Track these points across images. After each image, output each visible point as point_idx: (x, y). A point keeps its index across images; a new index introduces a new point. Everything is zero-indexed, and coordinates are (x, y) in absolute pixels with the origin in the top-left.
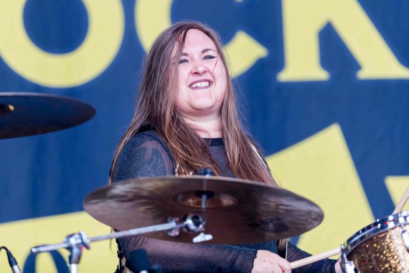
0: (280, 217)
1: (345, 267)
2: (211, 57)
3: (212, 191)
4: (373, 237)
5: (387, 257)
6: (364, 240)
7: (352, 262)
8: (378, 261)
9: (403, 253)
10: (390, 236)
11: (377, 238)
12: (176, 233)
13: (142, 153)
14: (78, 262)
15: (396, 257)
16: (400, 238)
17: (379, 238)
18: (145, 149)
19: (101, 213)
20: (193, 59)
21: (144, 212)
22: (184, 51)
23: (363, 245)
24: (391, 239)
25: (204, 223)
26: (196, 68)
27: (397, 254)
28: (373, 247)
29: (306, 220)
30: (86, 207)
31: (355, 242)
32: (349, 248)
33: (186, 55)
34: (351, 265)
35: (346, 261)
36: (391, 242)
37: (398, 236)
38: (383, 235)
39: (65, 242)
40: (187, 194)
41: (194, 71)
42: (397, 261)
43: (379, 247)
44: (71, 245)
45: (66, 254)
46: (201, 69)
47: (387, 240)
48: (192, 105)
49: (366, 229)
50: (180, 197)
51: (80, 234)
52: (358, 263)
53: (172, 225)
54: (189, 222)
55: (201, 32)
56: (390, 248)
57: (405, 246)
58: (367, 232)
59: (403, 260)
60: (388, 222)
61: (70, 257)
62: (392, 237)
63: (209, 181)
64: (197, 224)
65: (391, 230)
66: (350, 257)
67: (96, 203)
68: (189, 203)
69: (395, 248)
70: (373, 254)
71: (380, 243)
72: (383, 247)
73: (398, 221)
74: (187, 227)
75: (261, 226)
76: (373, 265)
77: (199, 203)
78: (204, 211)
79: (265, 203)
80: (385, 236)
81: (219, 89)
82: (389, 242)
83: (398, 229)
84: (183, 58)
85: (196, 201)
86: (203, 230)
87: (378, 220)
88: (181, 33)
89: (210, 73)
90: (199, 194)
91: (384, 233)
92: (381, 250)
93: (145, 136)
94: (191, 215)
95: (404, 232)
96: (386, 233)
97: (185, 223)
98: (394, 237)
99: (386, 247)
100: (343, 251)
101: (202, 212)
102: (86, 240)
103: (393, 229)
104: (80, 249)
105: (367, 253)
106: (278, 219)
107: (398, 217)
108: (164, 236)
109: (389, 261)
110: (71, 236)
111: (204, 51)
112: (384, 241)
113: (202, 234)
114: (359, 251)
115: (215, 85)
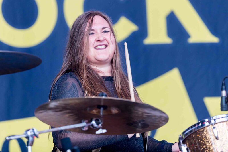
0: (145, 120)
1: (181, 147)
2: (107, 32)
3: (106, 106)
4: (197, 131)
5: (205, 142)
6: (192, 132)
7: (185, 145)
8: (200, 144)
9: (214, 140)
10: (206, 130)
11: (199, 131)
12: (86, 129)
13: (66, 85)
14: (32, 145)
15: (209, 142)
16: (212, 131)
17: (200, 131)
18: (67, 83)
19: (44, 118)
20: (97, 32)
21: (69, 117)
22: (92, 28)
23: (191, 135)
24: (207, 132)
25: (102, 123)
26: (99, 38)
27: (210, 140)
28: (197, 136)
29: (159, 121)
30: (36, 114)
31: (187, 134)
32: (184, 137)
33: (93, 30)
34: (185, 147)
35: (182, 144)
37: (211, 130)
38: (203, 130)
39: (25, 134)
40: (92, 107)
42: (210, 144)
43: (200, 136)
44: (28, 135)
45: (25, 140)
46: (101, 39)
47: (205, 132)
48: (97, 58)
49: (193, 126)
50: (89, 109)
51: (33, 130)
52: (188, 145)
53: (84, 124)
54: (94, 122)
55: (101, 17)
56: (207, 137)
57: (215, 136)
58: (194, 128)
59: (214, 144)
60: (205, 123)
62: (207, 131)
63: (104, 99)
65: (207, 127)
66: (184, 142)
67: (42, 112)
68: (94, 112)
69: (209, 137)
70: (197, 140)
71: (201, 134)
72: (203, 136)
73: (211, 122)
74: (92, 125)
75: (134, 125)
76: (197, 147)
77: (99, 112)
78: (102, 116)
79: (136, 112)
82: (206, 134)
83: (211, 126)
84: (92, 32)
85: (97, 111)
86: (102, 127)
87: (200, 122)
88: (90, 18)
89: (106, 40)
90: (99, 107)
91: (203, 128)
92: (201, 138)
93: (68, 76)
95: (214, 128)
96: (204, 129)
97: (92, 123)
98: (209, 131)
99: (204, 136)
100: (180, 139)
101: (101, 117)
102: (36, 133)
103: (208, 126)
104: (33, 138)
105: (193, 140)
106: (143, 121)
107: (211, 120)
108: (80, 130)
109: (206, 144)
110: (28, 130)
111: (103, 28)
112: (203, 133)
113: (101, 129)
114: (189, 138)
115: (109, 47)
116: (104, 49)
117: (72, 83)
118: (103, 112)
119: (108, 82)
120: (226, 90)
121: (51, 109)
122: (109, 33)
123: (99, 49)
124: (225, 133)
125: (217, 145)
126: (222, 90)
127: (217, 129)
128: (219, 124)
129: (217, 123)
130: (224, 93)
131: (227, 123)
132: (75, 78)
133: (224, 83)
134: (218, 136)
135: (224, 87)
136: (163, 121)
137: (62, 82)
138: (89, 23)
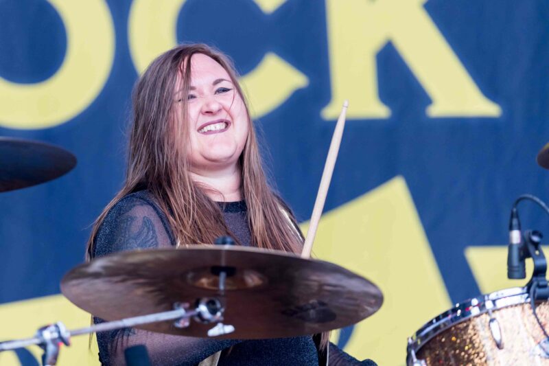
2: (225, 90)
3: (233, 267)
4: (451, 328)
5: (469, 355)
6: (439, 332)
7: (423, 362)
8: (458, 359)
9: (492, 350)
10: (474, 326)
11: (457, 329)
12: (184, 324)
13: (129, 223)
14: (53, 363)
15: (481, 355)
16: (487, 329)
17: (459, 328)
18: (132, 219)
19: (84, 298)
20: (201, 93)
22: (191, 84)
23: (438, 338)
24: (475, 330)
25: (223, 310)
26: (208, 105)
27: (483, 350)
28: (451, 340)
29: (359, 305)
30: (63, 288)
31: (427, 335)
32: (419, 342)
33: (193, 88)
34: (422, 365)
35: (415, 360)
36: (475, 334)
37: (485, 326)
38: (465, 325)
39: (37, 337)
40: (200, 271)
41: (206, 109)
42: (483, 360)
43: (458, 341)
44: (44, 340)
46: (214, 107)
47: (470, 331)
49: (441, 317)
50: (190, 276)
51: (56, 326)
52: (430, 363)
53: (179, 312)
54: (203, 308)
56: (474, 342)
57: (494, 340)
58: (443, 321)
59: (491, 358)
60: (471, 308)
61: (44, 357)
62: (477, 328)
63: (229, 252)
65: (475, 319)
66: (420, 355)
68: (203, 284)
69: (480, 342)
70: (451, 351)
71: (460, 336)
72: (465, 340)
73: (484, 306)
74: (200, 315)
75: (299, 314)
77: (216, 284)
78: (223, 293)
80: (468, 326)
81: (239, 132)
82: (472, 334)
83: (484, 316)
84: (192, 93)
85: (211, 280)
86: (222, 319)
87: (457, 305)
89: (226, 111)
90: (216, 271)
91: (465, 322)
92: (462, 345)
93: (135, 199)
94: (205, 300)
95: (492, 320)
96: (468, 323)
97: (198, 310)
98: (479, 328)
99: (468, 341)
100: (409, 347)
101: (219, 295)
102: (65, 334)
103: (477, 316)
104: (57, 346)
105: (443, 349)
106: (322, 304)
107: (484, 301)
108: (169, 327)
109: (473, 360)
110: (45, 328)
111: (216, 82)
112: (465, 333)
113: (220, 325)
114: (433, 346)
115: (233, 127)
116: (222, 131)
117: (144, 218)
118: (226, 284)
119: (231, 214)
120: (519, 228)
121: (96, 275)
122: (231, 93)
123: (210, 132)
124: (519, 333)
125: (499, 362)
126: (511, 228)
127: (499, 324)
128: (503, 311)
129: (499, 310)
130: (516, 236)
131: (523, 308)
132: (152, 205)
133: (517, 212)
134: (501, 340)
135: (515, 222)
136: (370, 305)
137: (120, 214)
138: (182, 71)
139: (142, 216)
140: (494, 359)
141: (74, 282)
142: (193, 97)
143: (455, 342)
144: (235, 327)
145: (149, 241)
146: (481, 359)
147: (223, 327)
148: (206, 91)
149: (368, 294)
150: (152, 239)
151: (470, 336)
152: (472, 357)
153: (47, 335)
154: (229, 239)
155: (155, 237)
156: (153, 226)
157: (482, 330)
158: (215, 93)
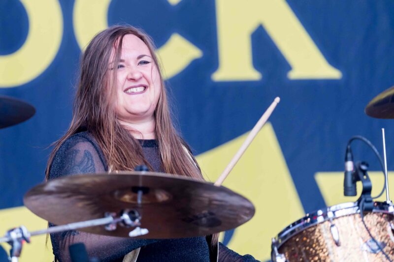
0: (213, 212)
2: (146, 62)
3: (147, 187)
4: (302, 232)
5: (316, 251)
6: (294, 234)
8: (308, 253)
9: (332, 247)
10: (319, 230)
11: (307, 232)
12: (113, 227)
13: (74, 155)
14: (18, 255)
15: (325, 250)
16: (328, 232)
17: (309, 232)
18: (77, 152)
19: (41, 209)
20: (128, 65)
23: (294, 239)
24: (320, 233)
25: (140, 218)
26: (132, 74)
27: (326, 247)
28: (303, 240)
29: (237, 215)
30: (26, 202)
31: (286, 236)
32: (280, 241)
33: (122, 61)
34: (282, 258)
35: (277, 254)
36: (320, 236)
37: (327, 230)
38: (313, 229)
39: (6, 237)
40: (123, 190)
41: (130, 77)
42: (326, 254)
43: (308, 240)
44: (12, 239)
46: (137, 76)
47: (317, 233)
49: (296, 223)
50: (116, 193)
51: (21, 229)
52: (288, 256)
53: (109, 219)
54: (126, 217)
56: (319, 241)
57: (334, 240)
58: (297, 226)
59: (332, 253)
60: (317, 217)
61: (11, 251)
62: (321, 231)
63: (145, 177)
64: (133, 219)
65: (320, 225)
66: (280, 251)
68: (126, 199)
69: (324, 242)
70: (303, 247)
71: (309, 237)
72: (313, 240)
73: (327, 215)
74: (123, 221)
75: (195, 221)
77: (135, 199)
78: (140, 206)
80: (315, 230)
82: (318, 235)
83: (327, 223)
84: (121, 64)
85: (132, 196)
86: (140, 224)
87: (308, 215)
88: (117, 39)
89: (145, 78)
90: (135, 190)
91: (313, 227)
92: (311, 243)
93: (79, 138)
95: (332, 226)
97: (122, 218)
98: (323, 231)
99: (315, 240)
100: (273, 245)
101: (138, 207)
102: (26, 235)
103: (322, 223)
104: (21, 243)
105: (297, 246)
106: (211, 214)
107: (327, 212)
108: (101, 230)
109: (318, 254)
110: (12, 230)
111: (140, 57)
112: (313, 235)
113: (138, 229)
114: (290, 244)
115: (150, 90)
116: (141, 93)
117: (85, 151)
118: (142, 199)
119: (148, 149)
120: (352, 160)
121: (50, 193)
122: (150, 65)
123: (133, 93)
124: (351, 235)
125: (337, 256)
126: (346, 160)
127: (337, 228)
128: (340, 219)
129: (337, 218)
130: (350, 166)
131: (355, 217)
132: (91, 142)
133: (350, 148)
134: (339, 240)
135: (349, 155)
136: (246, 215)
137: (67, 148)
138: (115, 48)
139: (84, 150)
140: (334, 254)
141: (34, 197)
142: (122, 66)
143: (306, 241)
144: (149, 230)
145: (88, 168)
146: (324, 253)
147: (140, 230)
148: (132, 63)
149: (243, 207)
150: (91, 166)
151: (316, 237)
152: (318, 252)
153: (14, 235)
154: (145, 167)
155: (93, 164)
156: (92, 157)
157: (325, 233)
158: (138, 64)
